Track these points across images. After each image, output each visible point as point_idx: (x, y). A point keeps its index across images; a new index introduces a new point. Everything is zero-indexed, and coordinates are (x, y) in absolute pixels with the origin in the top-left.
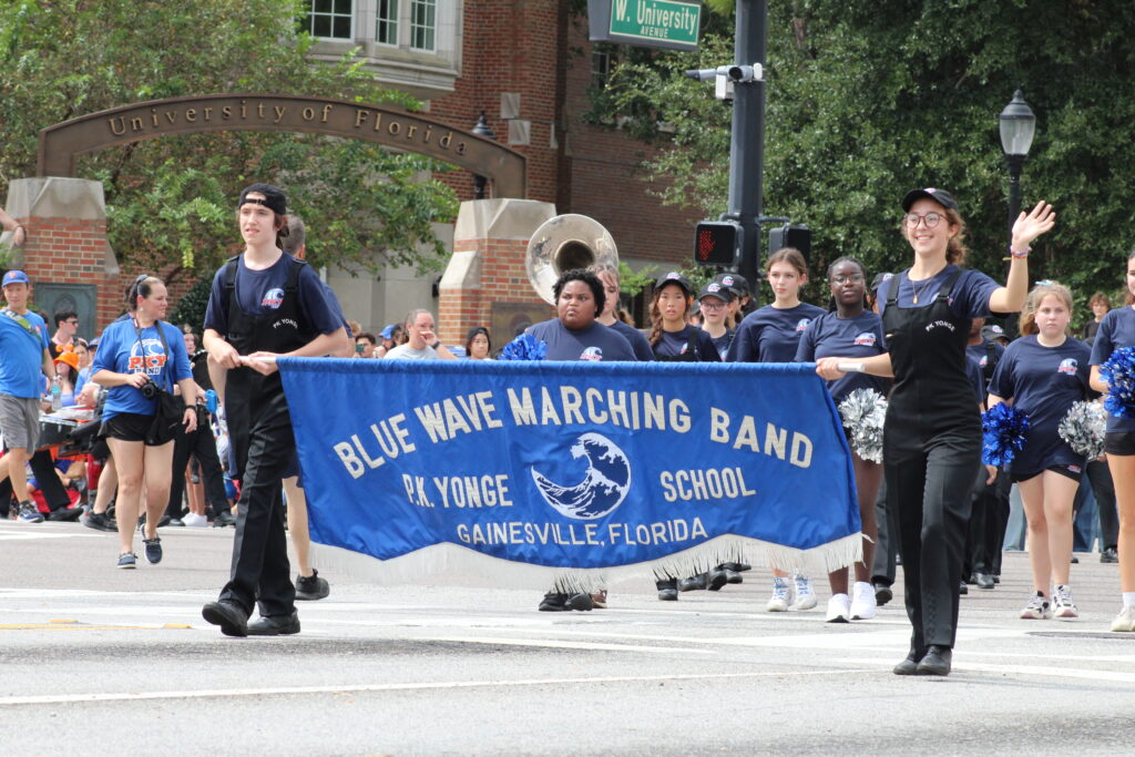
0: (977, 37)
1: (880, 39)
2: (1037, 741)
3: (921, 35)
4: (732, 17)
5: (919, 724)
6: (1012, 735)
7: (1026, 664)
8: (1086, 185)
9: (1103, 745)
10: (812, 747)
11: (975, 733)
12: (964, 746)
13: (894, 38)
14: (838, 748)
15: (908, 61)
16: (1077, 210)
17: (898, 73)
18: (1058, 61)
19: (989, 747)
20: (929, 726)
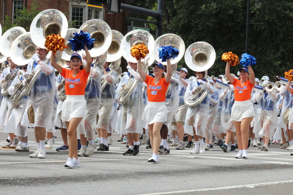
0: (203, 36)
1: (184, 36)
2: (213, 171)
3: (192, 35)
4: (156, 31)
5: (190, 168)
6: (208, 170)
7: (211, 156)
8: (223, 64)
9: (225, 172)
10: (170, 172)
11: (201, 169)
12: (199, 172)
13: (187, 35)
14: (175, 172)
15: (189, 40)
16: (221, 69)
17: (187, 42)
18: (219, 40)
19: (203, 172)
20: (192, 168)
